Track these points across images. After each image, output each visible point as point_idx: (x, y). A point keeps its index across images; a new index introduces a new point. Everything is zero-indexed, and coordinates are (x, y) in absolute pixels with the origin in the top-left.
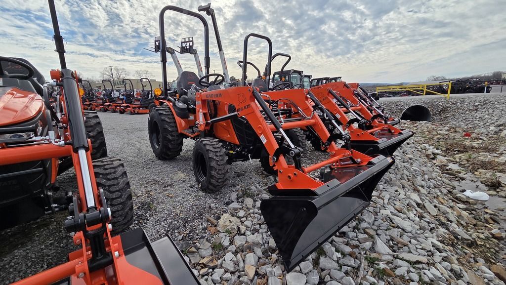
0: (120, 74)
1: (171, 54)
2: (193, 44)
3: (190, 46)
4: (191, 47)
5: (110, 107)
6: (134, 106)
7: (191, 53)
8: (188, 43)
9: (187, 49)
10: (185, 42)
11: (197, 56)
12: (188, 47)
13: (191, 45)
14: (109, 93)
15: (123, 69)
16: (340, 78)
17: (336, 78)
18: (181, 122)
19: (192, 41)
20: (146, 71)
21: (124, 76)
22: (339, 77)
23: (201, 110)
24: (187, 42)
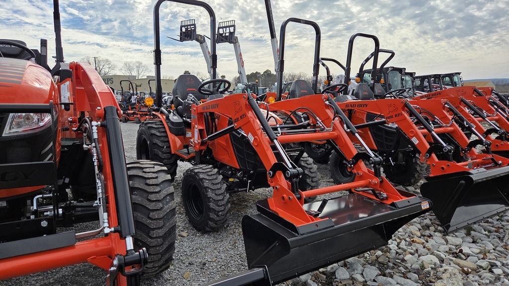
0: (101, 67)
1: (201, 43)
2: (234, 30)
3: (230, 33)
4: (232, 34)
5: (135, 116)
6: (141, 113)
7: (230, 42)
8: (228, 28)
9: (226, 37)
10: (223, 28)
11: (237, 45)
12: (227, 34)
13: (232, 31)
14: (128, 97)
15: (107, 61)
16: (459, 74)
17: (452, 74)
18: (176, 141)
19: (234, 26)
20: (138, 62)
21: (107, 70)
22: (456, 73)
23: (196, 126)
24: (226, 27)
